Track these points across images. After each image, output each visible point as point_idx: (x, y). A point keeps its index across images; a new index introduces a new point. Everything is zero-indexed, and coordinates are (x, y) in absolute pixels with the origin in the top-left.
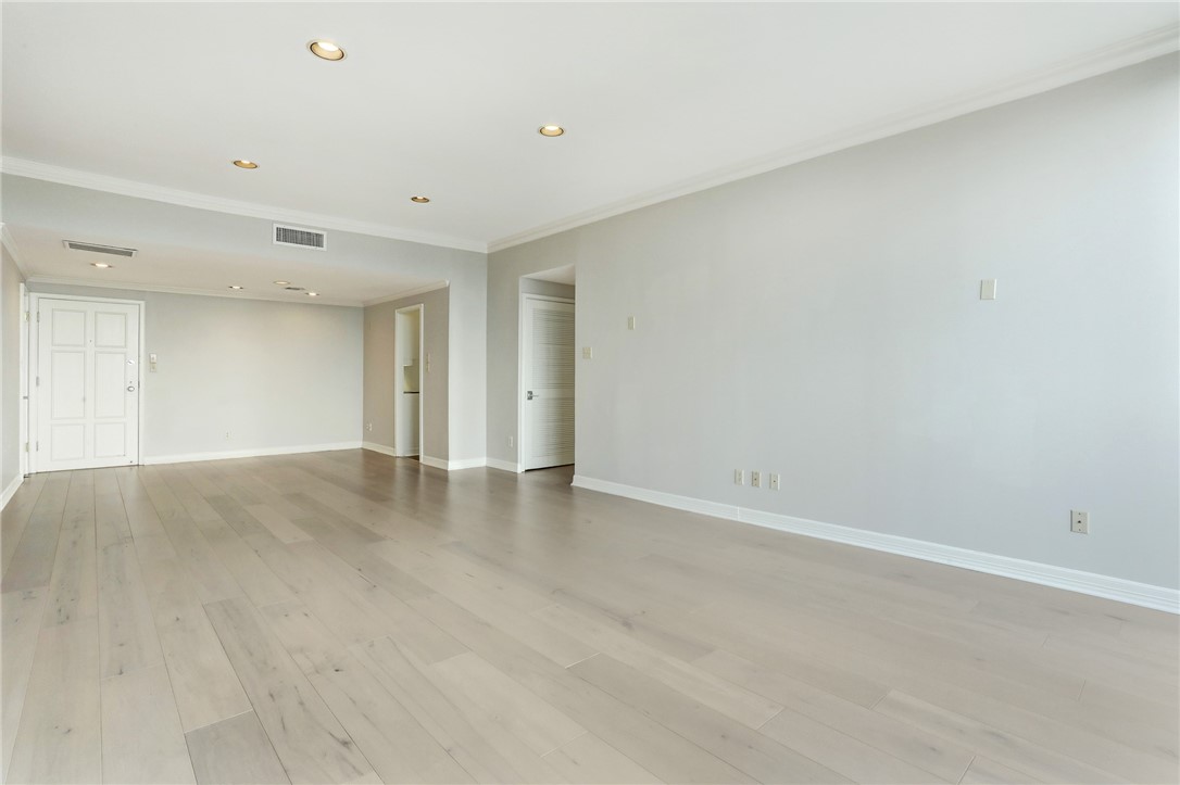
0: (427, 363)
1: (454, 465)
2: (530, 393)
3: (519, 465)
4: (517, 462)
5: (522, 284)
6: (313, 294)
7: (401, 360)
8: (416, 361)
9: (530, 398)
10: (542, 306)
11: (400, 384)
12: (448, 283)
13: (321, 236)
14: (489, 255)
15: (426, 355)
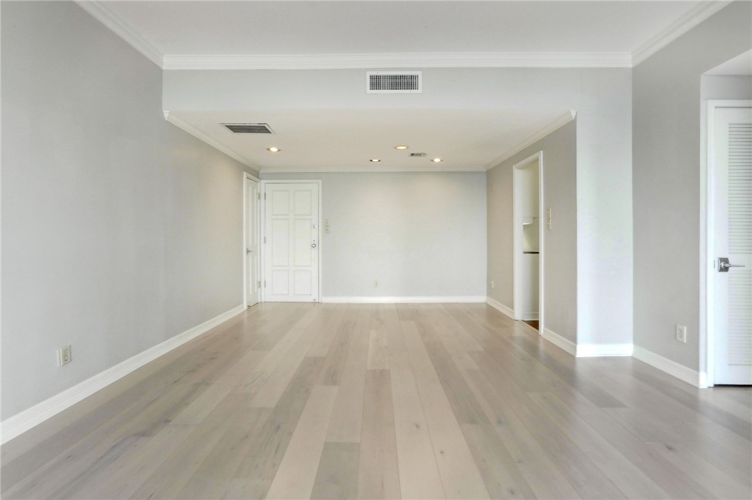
0: (547, 219)
1: (586, 349)
2: (726, 260)
3: (702, 375)
4: (697, 368)
5: (706, 82)
6: (437, 160)
7: (520, 218)
8: (536, 218)
9: (725, 269)
10: (738, 116)
11: (520, 243)
12: (573, 114)
13: (416, 77)
14: (635, 70)
15: (547, 210)
